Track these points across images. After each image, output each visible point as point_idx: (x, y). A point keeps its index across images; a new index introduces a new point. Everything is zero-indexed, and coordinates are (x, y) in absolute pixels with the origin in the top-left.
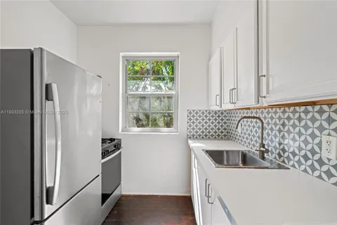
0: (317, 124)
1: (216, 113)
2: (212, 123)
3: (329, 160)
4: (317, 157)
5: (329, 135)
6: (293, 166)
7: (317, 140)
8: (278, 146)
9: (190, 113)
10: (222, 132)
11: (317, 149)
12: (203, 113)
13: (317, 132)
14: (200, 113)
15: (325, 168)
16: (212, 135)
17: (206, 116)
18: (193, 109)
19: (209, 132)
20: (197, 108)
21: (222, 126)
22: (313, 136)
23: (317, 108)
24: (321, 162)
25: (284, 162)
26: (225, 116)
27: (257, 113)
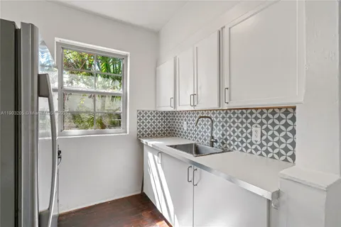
0: (249, 121)
1: (162, 114)
2: (159, 122)
3: (256, 141)
4: (249, 141)
5: (256, 127)
6: (234, 149)
7: (249, 131)
8: (221, 137)
9: (140, 113)
10: (167, 130)
11: (249, 136)
12: (151, 114)
13: (249, 126)
14: (149, 114)
15: (254, 147)
16: (159, 134)
17: (154, 116)
18: (143, 109)
19: (157, 131)
20: (146, 109)
21: (167, 125)
22: (247, 128)
23: (249, 111)
24: (251, 144)
25: (226, 147)
26: (169, 116)
27: (208, 113)
